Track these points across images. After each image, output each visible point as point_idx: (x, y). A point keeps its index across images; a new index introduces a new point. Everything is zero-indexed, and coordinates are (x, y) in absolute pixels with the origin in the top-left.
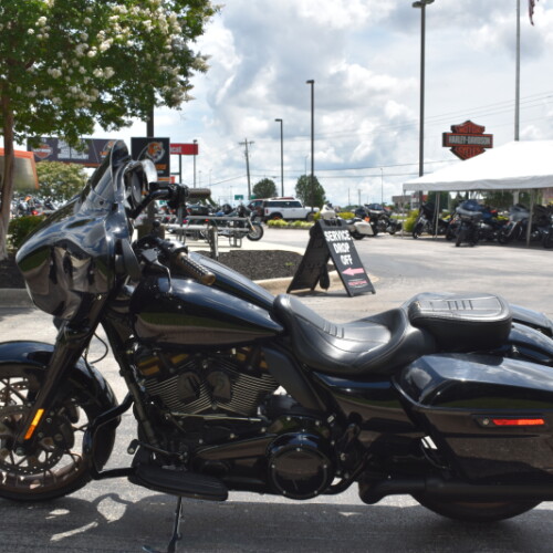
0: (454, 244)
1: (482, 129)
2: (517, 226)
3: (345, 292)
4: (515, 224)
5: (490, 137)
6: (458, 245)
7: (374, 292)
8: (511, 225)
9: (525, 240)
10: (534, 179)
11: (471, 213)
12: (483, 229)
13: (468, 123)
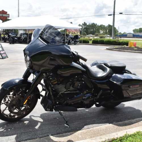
0: (9, 43)
1: (7, 12)
2: (24, 39)
3: (2, 58)
4: (23, 38)
5: (9, 15)
6: (10, 44)
7: (8, 57)
8: (22, 38)
9: (27, 42)
10: (29, 27)
11: (13, 35)
12: (16, 39)
13: (3, 11)
